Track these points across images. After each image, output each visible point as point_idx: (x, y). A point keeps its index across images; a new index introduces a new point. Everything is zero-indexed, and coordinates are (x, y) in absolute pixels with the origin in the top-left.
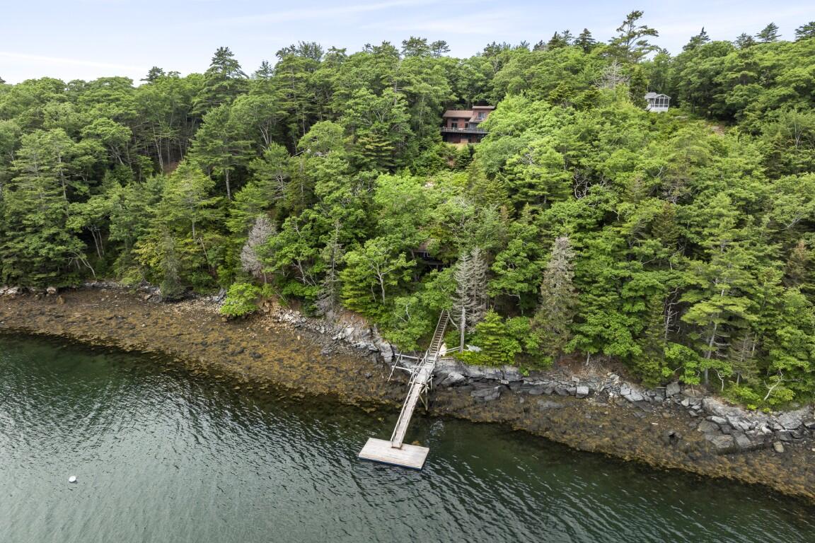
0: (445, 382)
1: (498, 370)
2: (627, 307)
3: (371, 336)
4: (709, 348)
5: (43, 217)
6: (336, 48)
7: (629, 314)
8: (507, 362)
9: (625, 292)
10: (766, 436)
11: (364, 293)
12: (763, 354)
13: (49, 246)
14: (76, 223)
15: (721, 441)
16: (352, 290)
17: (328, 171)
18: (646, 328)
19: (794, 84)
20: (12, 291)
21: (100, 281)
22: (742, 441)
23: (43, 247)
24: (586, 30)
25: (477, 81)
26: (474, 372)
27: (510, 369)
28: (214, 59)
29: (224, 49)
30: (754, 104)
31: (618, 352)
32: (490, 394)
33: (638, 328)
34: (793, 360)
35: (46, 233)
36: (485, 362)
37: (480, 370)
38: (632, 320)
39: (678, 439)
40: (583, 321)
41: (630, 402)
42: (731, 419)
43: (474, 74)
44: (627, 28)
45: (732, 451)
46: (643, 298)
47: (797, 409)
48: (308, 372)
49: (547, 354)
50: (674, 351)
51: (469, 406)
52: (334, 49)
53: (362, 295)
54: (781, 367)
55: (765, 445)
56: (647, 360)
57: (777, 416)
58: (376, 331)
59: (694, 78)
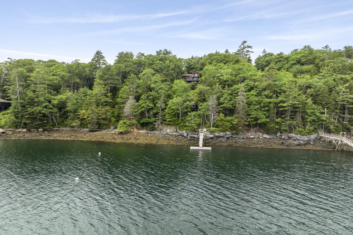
0: (208, 138)
1: (224, 133)
2: (263, 109)
3: (177, 131)
4: (288, 118)
5: (44, 99)
6: (141, 53)
7: (264, 111)
8: (227, 130)
9: (262, 104)
10: (308, 141)
11: (173, 117)
12: (303, 119)
13: (45, 109)
14: (56, 102)
15: (296, 143)
16: (169, 116)
17: (155, 80)
18: (269, 115)
19: (296, 60)
20: (25, 130)
21: (59, 128)
22: (301, 142)
23: (43, 110)
24: (227, 50)
25: (191, 65)
26: (217, 134)
27: (228, 133)
28: (95, 55)
29: (99, 51)
30: (284, 67)
31: (262, 121)
32: (223, 140)
33: (267, 115)
34: (312, 118)
35: (44, 105)
36: (220, 130)
37: (218, 134)
38: (265, 112)
39: (284, 143)
40: (250, 115)
41: (267, 138)
42: (297, 137)
43: (190, 63)
44: (242, 46)
45: (299, 145)
46: (267, 106)
47: (314, 134)
48: (158, 141)
49: (240, 126)
50: (279, 120)
51: (217, 143)
52: (140, 53)
53: (172, 118)
54: (309, 121)
55: (308, 143)
56: (270, 125)
57: (309, 136)
58: (178, 130)
59: (264, 63)
